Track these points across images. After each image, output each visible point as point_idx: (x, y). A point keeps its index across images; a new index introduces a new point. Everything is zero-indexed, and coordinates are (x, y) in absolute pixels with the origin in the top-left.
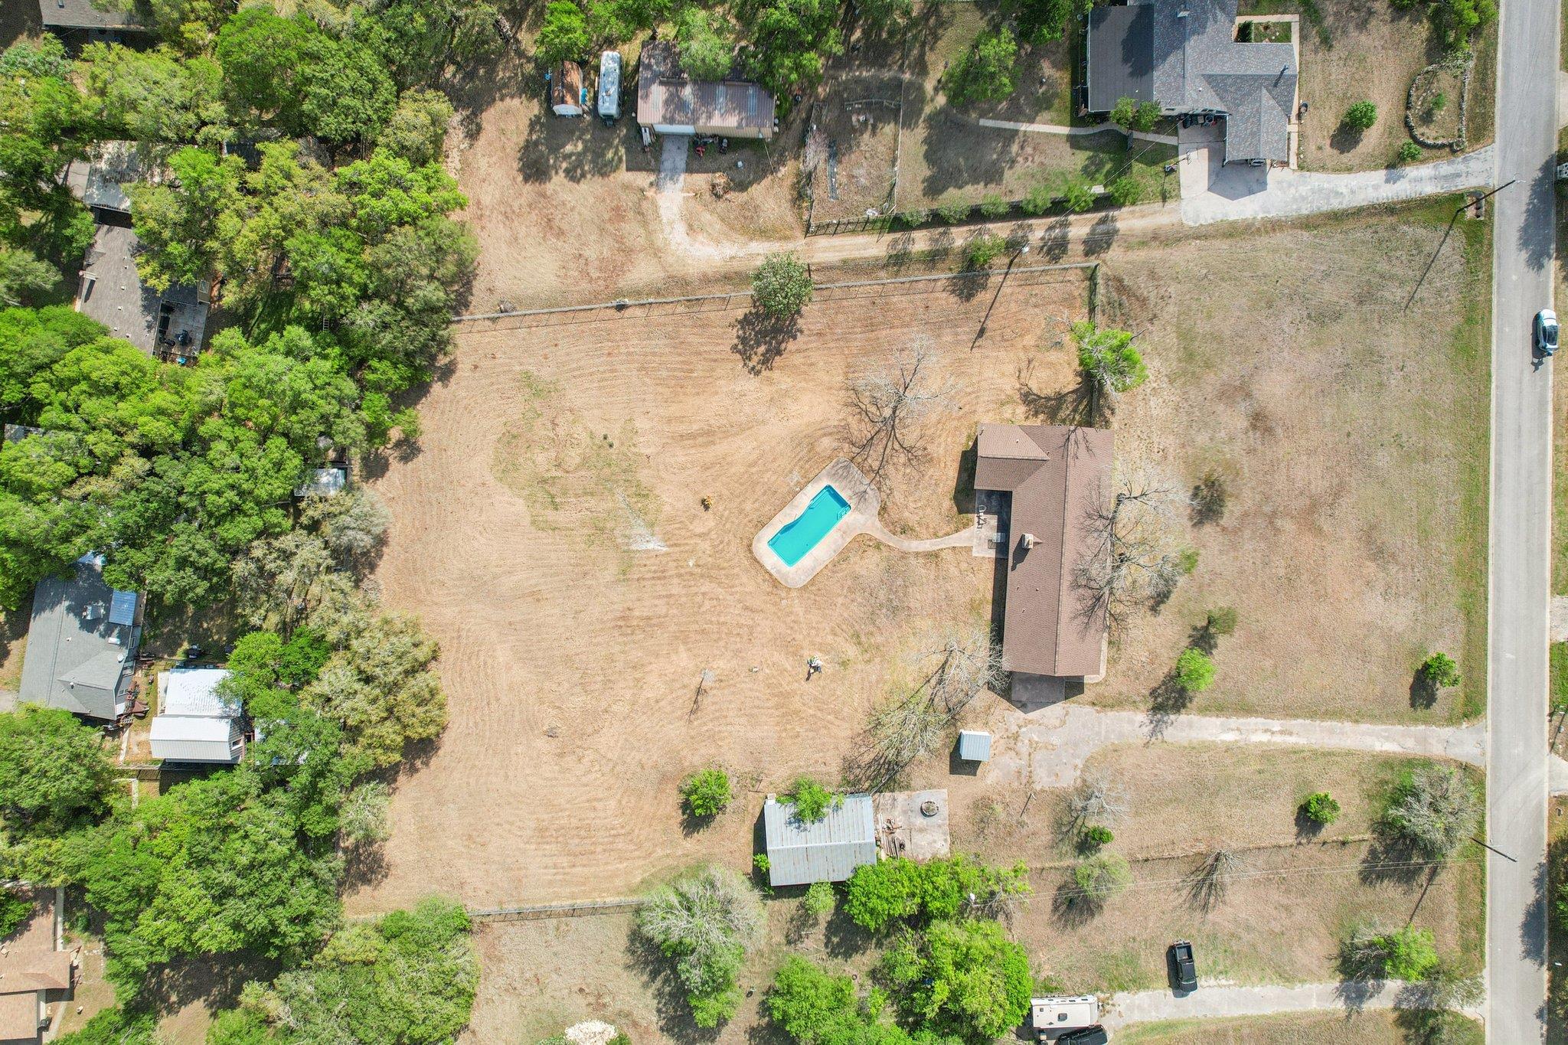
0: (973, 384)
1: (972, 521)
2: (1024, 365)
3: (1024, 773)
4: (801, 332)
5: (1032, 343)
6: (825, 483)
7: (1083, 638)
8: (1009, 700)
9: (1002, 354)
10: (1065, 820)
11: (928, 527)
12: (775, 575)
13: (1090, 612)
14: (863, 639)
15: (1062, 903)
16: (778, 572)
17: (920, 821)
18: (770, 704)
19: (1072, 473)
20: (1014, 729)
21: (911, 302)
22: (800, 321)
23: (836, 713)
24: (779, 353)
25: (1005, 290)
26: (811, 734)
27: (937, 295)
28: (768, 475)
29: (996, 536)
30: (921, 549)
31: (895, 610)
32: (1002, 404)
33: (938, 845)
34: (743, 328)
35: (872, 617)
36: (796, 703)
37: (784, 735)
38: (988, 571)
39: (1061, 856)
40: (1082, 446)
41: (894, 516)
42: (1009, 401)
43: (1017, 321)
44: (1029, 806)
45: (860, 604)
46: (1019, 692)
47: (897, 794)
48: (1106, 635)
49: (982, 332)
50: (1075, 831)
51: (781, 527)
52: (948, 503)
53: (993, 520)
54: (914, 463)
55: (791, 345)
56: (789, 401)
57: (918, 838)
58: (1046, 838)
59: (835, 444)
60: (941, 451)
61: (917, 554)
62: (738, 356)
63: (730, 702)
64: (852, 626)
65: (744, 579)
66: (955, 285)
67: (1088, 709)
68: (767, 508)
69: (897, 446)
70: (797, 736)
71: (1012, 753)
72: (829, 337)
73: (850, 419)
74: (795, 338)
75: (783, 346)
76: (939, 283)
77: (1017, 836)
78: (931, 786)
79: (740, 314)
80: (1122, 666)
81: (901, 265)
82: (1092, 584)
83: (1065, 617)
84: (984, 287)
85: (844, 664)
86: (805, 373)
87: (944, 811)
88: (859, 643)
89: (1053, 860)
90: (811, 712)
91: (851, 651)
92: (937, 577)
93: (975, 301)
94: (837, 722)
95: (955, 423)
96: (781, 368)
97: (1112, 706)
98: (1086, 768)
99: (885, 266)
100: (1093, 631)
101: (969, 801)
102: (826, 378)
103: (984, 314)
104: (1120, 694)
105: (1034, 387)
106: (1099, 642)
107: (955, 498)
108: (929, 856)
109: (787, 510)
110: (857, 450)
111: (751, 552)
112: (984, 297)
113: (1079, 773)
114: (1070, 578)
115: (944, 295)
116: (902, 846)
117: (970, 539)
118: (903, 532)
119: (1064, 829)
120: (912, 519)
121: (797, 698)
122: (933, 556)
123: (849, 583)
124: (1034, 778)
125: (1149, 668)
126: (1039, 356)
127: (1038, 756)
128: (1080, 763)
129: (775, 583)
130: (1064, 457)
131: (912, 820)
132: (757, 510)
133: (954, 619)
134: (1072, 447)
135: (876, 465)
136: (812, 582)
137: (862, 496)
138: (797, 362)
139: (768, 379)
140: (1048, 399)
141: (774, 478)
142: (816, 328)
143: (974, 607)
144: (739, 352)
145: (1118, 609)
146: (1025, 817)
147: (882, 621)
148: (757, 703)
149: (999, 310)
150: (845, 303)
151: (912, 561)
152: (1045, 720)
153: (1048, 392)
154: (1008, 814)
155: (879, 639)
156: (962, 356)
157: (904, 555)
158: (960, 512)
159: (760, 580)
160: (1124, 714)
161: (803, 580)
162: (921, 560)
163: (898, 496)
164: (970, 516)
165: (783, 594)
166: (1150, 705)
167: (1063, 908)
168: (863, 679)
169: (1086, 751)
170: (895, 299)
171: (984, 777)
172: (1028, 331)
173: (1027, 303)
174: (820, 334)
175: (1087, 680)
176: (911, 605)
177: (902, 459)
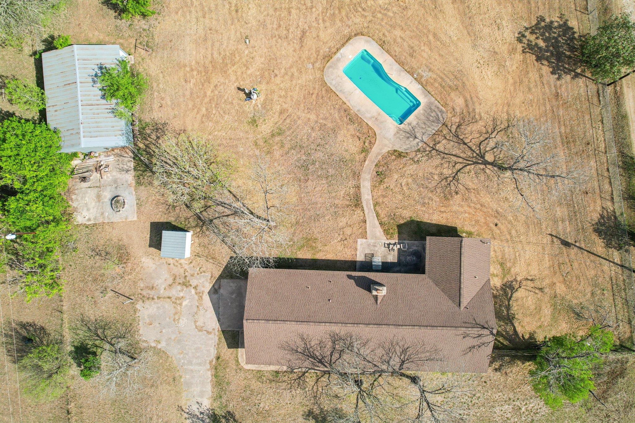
0: (519, 237)
1: (391, 237)
2: (538, 284)
3: (152, 293)
4: (558, 79)
5: (558, 291)
6: (422, 100)
7: (282, 347)
8: (221, 277)
9: (547, 263)
10: (108, 332)
11: (384, 196)
12: (335, 57)
13: (308, 354)
14: (277, 139)
15: (28, 331)
16: (338, 60)
17: (107, 195)
18: (216, 55)
19: (449, 333)
20: (194, 282)
21: (591, 178)
22: (568, 77)
23: (208, 116)
24: (538, 59)
25: (606, 266)
26: (188, 93)
27: (599, 202)
28: (427, 50)
29: (378, 260)
30: (362, 190)
31: (305, 167)
32: (502, 264)
33: (85, 213)
34: (560, 26)
35: (298, 147)
36: (217, 79)
37: (188, 69)
38: (345, 255)
39: (74, 329)
40: (476, 342)
41: (393, 166)
42: (506, 271)
43: (578, 277)
44: (122, 298)
45: (309, 136)
46: (229, 286)
47: (132, 173)
48: (285, 368)
49: (566, 244)
50: (97, 342)
51: (380, 61)
52: (407, 215)
53: (392, 258)
54: (444, 183)
55: (546, 69)
56: (495, 68)
57: (92, 193)
58: (92, 314)
59: (458, 110)
60: (455, 208)
61: (358, 187)
62: (534, 23)
63: (218, 20)
64: (289, 129)
65: (330, 31)
66: (609, 218)
67: (213, 353)
68: (397, 49)
69: (458, 166)
70: (186, 81)
71: (170, 281)
72: (554, 103)
73: (481, 123)
74: (553, 73)
75: (546, 63)
76: (609, 204)
77: (93, 288)
78: (139, 205)
79: (573, 23)
80: (255, 385)
81: (624, 169)
82: (336, 355)
83: (303, 328)
84: (608, 245)
85: (254, 122)
86: (521, 82)
87: (117, 218)
88: (273, 135)
89: (70, 321)
90: (209, 93)
91: (265, 128)
92: (336, 206)
93: (595, 237)
94: (199, 117)
95: (483, 220)
96: (524, 61)
97: (216, 376)
98: (158, 352)
99: (622, 154)
100: (289, 357)
101: (126, 241)
102: (518, 101)
103: (583, 246)
104: (228, 383)
105: (519, 294)
106: (279, 363)
107: (412, 222)
108: (75, 204)
109: (396, 66)
110: (453, 130)
111: (356, 35)
112: (599, 246)
113: (153, 345)
114: (343, 333)
115: (599, 209)
116: (84, 179)
117: (374, 237)
118: (378, 174)
119: (100, 332)
120: (391, 182)
121: (222, 80)
122: (357, 202)
123: (330, 125)
124: (147, 302)
125: (254, 410)
126: (547, 298)
127: (168, 305)
128: (162, 345)
129: (328, 57)
130: (466, 324)
131: (109, 188)
132: (395, 41)
133: (297, 223)
134: (475, 331)
135: (439, 147)
136: (329, 90)
137: (412, 135)
138: (531, 75)
139: (514, 50)
140: (508, 308)
141: (425, 55)
142: (563, 91)
143: (309, 241)
144: (538, 23)
145: (310, 380)
146: (111, 294)
147: (294, 156)
148: (217, 45)
149: (588, 259)
150: (587, 117)
151: (352, 183)
152: (202, 312)
153: (515, 308)
154: (113, 278)
155: (277, 154)
156: (544, 226)
157: (357, 175)
158: (400, 227)
159: (331, 44)
160: (209, 388)
161: (331, 83)
162: (352, 191)
163: (411, 169)
164: (396, 236)
165: (318, 65)
166: (219, 412)
167: (24, 333)
168: (239, 139)
169: (174, 351)
170: (592, 163)
171: (148, 255)
172: (568, 287)
173: (596, 285)
174: (557, 95)
175: (241, 351)
176: (310, 182)
177: (447, 172)
